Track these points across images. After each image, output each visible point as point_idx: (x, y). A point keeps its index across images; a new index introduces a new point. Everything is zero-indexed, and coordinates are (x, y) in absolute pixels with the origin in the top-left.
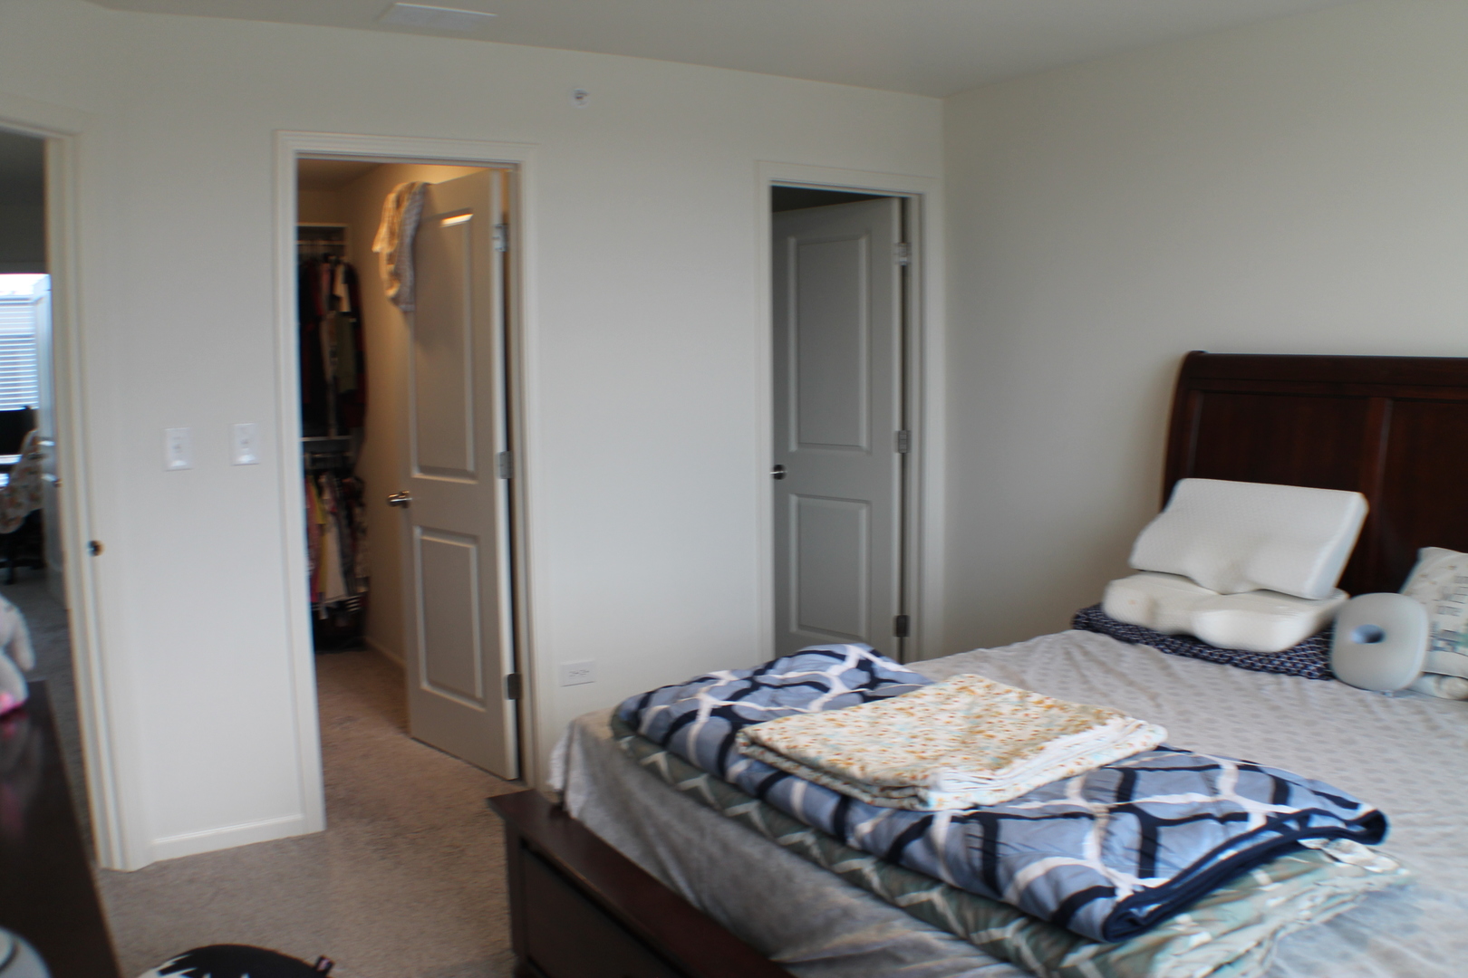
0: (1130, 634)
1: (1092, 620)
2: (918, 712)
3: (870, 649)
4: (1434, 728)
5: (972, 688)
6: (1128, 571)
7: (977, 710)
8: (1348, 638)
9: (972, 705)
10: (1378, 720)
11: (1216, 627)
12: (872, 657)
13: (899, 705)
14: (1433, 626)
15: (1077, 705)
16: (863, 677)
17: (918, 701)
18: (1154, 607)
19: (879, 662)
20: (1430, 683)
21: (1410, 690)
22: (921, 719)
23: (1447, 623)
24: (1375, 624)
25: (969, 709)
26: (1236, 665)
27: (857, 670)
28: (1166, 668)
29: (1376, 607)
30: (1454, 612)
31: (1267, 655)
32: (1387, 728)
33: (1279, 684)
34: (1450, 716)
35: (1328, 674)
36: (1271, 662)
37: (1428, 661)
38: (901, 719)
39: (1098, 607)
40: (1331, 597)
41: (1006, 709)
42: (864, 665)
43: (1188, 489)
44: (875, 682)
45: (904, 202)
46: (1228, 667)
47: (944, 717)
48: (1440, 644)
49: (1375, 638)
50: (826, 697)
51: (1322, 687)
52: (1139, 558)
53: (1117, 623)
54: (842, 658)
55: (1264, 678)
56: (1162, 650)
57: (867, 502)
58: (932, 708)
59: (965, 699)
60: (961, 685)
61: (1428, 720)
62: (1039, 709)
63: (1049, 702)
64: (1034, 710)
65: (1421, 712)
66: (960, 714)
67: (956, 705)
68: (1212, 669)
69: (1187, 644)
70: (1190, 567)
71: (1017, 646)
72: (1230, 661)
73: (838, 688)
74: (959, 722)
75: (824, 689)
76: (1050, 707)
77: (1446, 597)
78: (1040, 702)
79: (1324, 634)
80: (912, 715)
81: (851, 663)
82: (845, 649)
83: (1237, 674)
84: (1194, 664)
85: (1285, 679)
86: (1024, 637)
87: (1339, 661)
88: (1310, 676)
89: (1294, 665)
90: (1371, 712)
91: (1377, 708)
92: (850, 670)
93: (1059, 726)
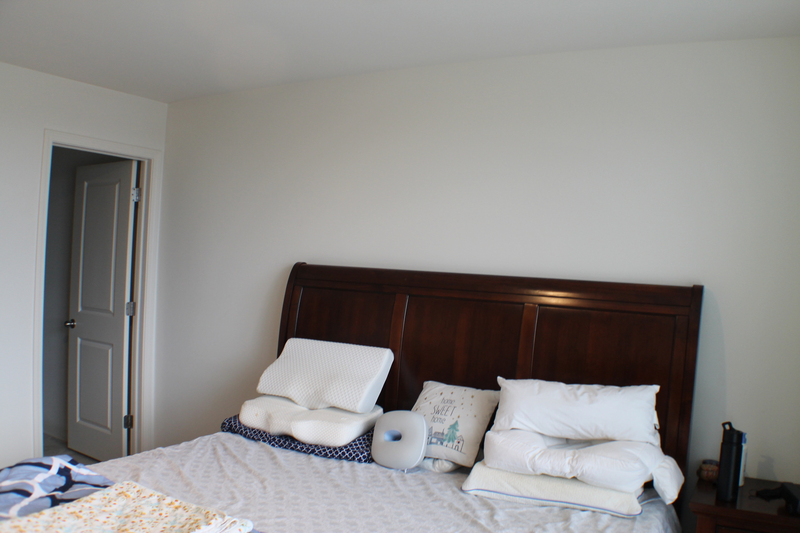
0: (255, 435)
1: (233, 426)
2: (85, 515)
3: (70, 459)
4: (431, 494)
5: (128, 493)
6: (255, 395)
7: (128, 511)
8: (381, 437)
9: (124, 507)
10: (398, 491)
11: (304, 432)
12: (70, 466)
13: (72, 510)
14: (430, 429)
15: (194, 507)
16: (62, 481)
17: (87, 505)
18: (269, 418)
19: (74, 469)
20: (429, 463)
21: (418, 468)
22: (85, 521)
23: (438, 427)
24: (397, 430)
25: (122, 510)
26: (316, 455)
27: (58, 476)
28: (274, 458)
29: (398, 419)
30: (442, 421)
31: (335, 449)
32: (403, 496)
33: (342, 467)
34: (439, 485)
35: (370, 460)
36: (337, 453)
37: (427, 450)
38: (71, 521)
39: (237, 417)
40: (373, 411)
41: (147, 510)
42: (64, 472)
43: (293, 344)
44: (70, 483)
45: (140, 163)
46: (312, 456)
47: (102, 518)
48: (434, 440)
49: (397, 438)
50: (26, 501)
51: (366, 468)
52: (261, 388)
53: (246, 428)
54: (49, 467)
55: (333, 463)
56: (273, 445)
57: (112, 345)
58: (95, 511)
59: (121, 501)
60: (120, 491)
61: (427, 489)
62: (170, 509)
63: (177, 504)
64: (166, 510)
65: (423, 483)
66: (114, 515)
67: (114, 507)
68: (302, 457)
69: (287, 441)
70: (291, 393)
71: (183, 444)
72: (313, 452)
73: (38, 492)
74: (114, 521)
75: (27, 494)
76: (177, 508)
77: (438, 412)
78: (171, 503)
79: (368, 434)
80: (78, 517)
81: (54, 471)
82: (52, 461)
83: (316, 460)
84: (292, 454)
85: (345, 463)
86: (190, 438)
87: (376, 453)
88: (360, 461)
89: (351, 455)
90: (394, 485)
91: (398, 482)
92: (53, 476)
93: (180, 523)
